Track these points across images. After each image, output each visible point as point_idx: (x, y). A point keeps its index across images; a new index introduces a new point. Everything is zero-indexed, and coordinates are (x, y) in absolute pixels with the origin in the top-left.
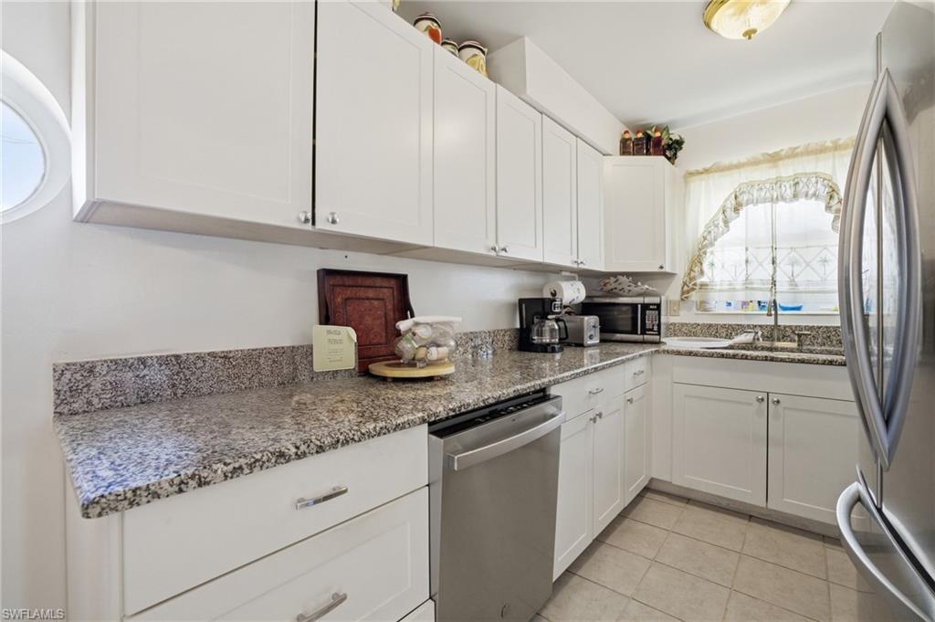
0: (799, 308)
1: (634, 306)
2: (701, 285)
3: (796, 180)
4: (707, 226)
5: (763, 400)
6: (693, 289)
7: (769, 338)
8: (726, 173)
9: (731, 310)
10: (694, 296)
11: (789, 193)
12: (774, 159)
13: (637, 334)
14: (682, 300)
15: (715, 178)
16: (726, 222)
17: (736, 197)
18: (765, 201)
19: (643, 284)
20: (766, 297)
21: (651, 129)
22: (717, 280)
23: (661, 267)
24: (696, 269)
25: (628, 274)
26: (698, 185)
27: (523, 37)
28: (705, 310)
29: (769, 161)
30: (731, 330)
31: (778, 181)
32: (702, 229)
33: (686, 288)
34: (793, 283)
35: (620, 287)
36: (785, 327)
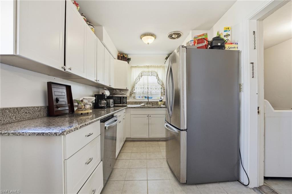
0: (152, 98)
1: (121, 97)
3: (152, 72)
4: (136, 79)
5: (148, 116)
6: (133, 94)
7: (147, 104)
8: (140, 68)
9: (140, 98)
10: (133, 95)
11: (150, 74)
12: (148, 67)
13: (121, 104)
14: (130, 96)
15: (137, 69)
16: (139, 79)
17: (141, 74)
18: (146, 75)
19: (122, 92)
20: (146, 96)
21: (124, 54)
22: (137, 92)
23: (126, 88)
24: (133, 89)
25: (119, 89)
26: (134, 70)
27: (102, 26)
28: (135, 98)
30: (140, 103)
31: (149, 72)
32: (134, 80)
33: (131, 93)
34: (151, 93)
35: (117, 93)
36: (150, 102)
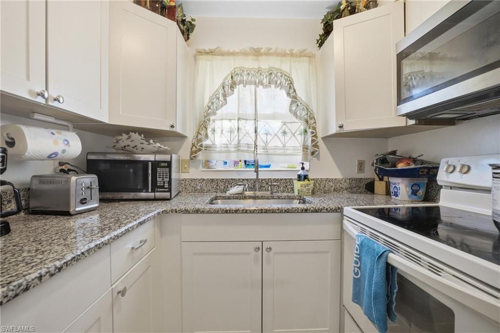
0: (268, 166)
1: (145, 163)
2: (206, 147)
3: (270, 72)
4: (211, 98)
5: (259, 248)
6: (200, 150)
7: (253, 188)
8: (225, 57)
9: (227, 168)
10: (201, 156)
11: (265, 81)
12: (257, 53)
13: (147, 191)
14: (191, 159)
16: (225, 96)
17: (232, 77)
18: (251, 83)
19: (155, 142)
20: (250, 158)
22: (217, 143)
23: (172, 126)
24: (202, 132)
26: (204, 63)
28: (209, 168)
29: (254, 55)
31: (259, 71)
32: (207, 101)
33: (194, 149)
34: (266, 147)
35: (132, 144)
36: (262, 180)
